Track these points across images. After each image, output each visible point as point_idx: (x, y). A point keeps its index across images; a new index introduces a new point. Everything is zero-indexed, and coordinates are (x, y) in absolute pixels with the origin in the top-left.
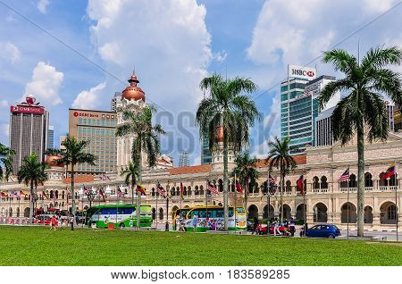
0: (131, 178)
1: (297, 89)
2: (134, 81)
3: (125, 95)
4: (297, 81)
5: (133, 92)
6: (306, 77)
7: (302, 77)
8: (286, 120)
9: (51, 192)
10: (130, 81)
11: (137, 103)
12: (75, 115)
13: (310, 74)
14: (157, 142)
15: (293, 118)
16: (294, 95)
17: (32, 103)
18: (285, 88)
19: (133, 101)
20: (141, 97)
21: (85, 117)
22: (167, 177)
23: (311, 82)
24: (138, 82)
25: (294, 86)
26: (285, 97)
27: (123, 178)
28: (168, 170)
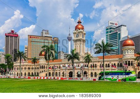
1: (112, 30)
4: (112, 27)
6: (115, 25)
7: (113, 25)
8: (108, 40)
9: (43, 66)
12: (30, 37)
13: (116, 24)
15: (111, 40)
16: (111, 31)
17: (13, 32)
18: (107, 29)
19: (81, 30)
21: (34, 38)
22: (98, 60)
23: (117, 27)
25: (111, 28)
26: (107, 32)
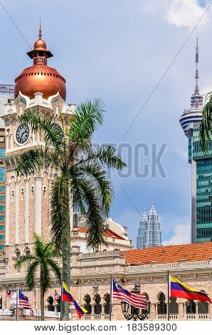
0: (38, 274)
2: (41, 53)
3: (22, 86)
5: (40, 78)
10: (31, 54)
11: (48, 103)
14: (103, 185)
19: (39, 100)
20: (57, 89)
22: (119, 270)
24: (49, 55)
27: (22, 274)
28: (121, 256)
